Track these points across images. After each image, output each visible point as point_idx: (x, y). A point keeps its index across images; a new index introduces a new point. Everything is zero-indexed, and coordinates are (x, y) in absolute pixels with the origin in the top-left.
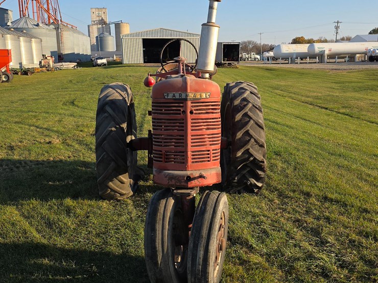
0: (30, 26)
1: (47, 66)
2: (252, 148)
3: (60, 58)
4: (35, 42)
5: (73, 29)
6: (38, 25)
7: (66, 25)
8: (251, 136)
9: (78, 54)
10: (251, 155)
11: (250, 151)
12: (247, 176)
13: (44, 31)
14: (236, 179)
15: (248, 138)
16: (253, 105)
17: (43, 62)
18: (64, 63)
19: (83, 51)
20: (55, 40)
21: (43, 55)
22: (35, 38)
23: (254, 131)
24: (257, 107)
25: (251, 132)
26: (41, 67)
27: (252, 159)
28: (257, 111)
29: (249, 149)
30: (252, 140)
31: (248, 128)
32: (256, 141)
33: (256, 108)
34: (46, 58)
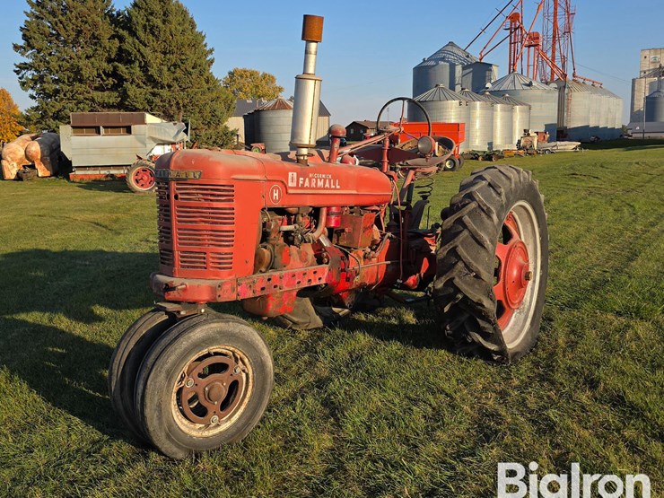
0: (518, 87)
1: (528, 147)
2: (460, 278)
3: (560, 133)
4: (521, 111)
5: (595, 87)
6: (530, 85)
7: (581, 81)
8: (459, 258)
9: (596, 128)
10: (458, 290)
11: (454, 281)
12: (467, 327)
13: (539, 93)
14: (448, 328)
15: (453, 260)
16: (479, 205)
17: (523, 141)
18: (558, 143)
19: (607, 122)
20: (555, 106)
21: (525, 131)
22: (521, 104)
23: (466, 250)
24: (485, 208)
25: (461, 250)
26: (519, 149)
27: (460, 296)
28: (483, 214)
29: (454, 278)
30: (460, 265)
31: (458, 243)
32: (467, 266)
33: (483, 210)
34: (529, 134)
